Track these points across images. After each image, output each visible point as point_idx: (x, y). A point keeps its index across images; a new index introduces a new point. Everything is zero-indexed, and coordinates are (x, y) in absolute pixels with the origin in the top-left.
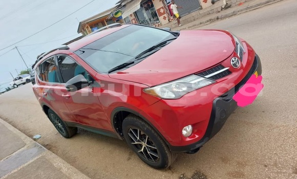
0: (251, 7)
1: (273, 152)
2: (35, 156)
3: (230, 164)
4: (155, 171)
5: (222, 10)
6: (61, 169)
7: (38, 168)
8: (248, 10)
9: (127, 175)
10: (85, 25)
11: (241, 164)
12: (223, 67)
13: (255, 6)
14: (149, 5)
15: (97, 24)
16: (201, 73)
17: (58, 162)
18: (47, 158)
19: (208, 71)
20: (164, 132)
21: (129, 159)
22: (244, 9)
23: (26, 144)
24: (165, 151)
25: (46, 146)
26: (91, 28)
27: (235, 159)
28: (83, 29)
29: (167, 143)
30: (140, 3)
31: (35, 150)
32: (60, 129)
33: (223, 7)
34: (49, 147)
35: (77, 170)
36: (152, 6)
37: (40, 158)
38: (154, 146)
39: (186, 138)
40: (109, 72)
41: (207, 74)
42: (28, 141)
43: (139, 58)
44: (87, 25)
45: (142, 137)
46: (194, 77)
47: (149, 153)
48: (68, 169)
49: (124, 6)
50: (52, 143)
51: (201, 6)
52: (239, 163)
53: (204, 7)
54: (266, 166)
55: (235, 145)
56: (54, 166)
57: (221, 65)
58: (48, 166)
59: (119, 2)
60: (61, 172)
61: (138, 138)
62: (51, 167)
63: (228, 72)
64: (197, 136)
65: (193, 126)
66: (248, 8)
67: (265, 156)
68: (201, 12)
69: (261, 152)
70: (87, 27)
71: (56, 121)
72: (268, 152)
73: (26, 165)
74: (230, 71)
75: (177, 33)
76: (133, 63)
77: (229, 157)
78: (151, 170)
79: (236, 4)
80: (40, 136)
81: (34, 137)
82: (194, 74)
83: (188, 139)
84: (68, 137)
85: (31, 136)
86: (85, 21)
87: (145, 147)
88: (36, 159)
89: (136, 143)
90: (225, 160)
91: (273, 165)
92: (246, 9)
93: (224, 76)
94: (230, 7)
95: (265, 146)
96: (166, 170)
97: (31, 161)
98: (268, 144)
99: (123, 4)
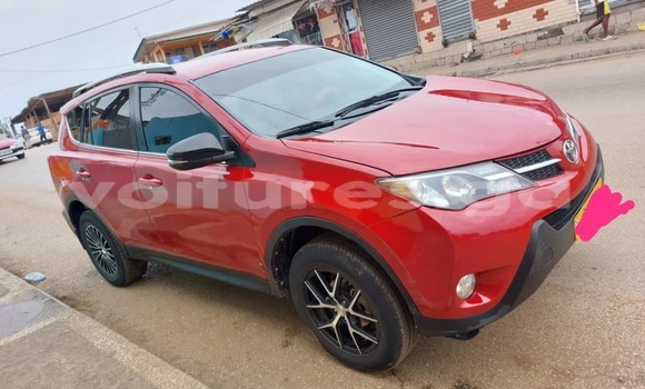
0: (526, 64)
1: (631, 353)
2: (36, 319)
3: (536, 372)
4: (357, 374)
5: (462, 61)
6: (114, 353)
7: (50, 346)
8: (519, 69)
9: (286, 379)
10: (153, 46)
11: (563, 373)
12: (549, 157)
13: (534, 64)
14: (308, 27)
15: (183, 49)
16: (509, 161)
17: (103, 338)
18: (71, 325)
19: (521, 159)
20: (413, 282)
21: (286, 344)
22: (510, 67)
23: (8, 291)
24: (399, 328)
25: (63, 299)
26: (168, 54)
27: (547, 361)
28: (148, 54)
29: (413, 311)
30: (291, 18)
31: (38, 306)
32: (105, 264)
33: (466, 56)
34: (71, 301)
35: (159, 360)
36: (317, 29)
37: (51, 325)
38: (372, 316)
39: (462, 301)
40: (279, 137)
41: (518, 166)
42: (14, 283)
43: (345, 116)
44: (158, 48)
45: (344, 293)
46: (492, 167)
47: (351, 330)
48: (135, 355)
49: (255, 18)
50: (78, 295)
51: (420, 47)
52: (556, 371)
53: (424, 50)
54: (620, 381)
55: (542, 332)
56: (92, 346)
57: (545, 151)
58: (77, 344)
59: (243, 9)
60: (116, 360)
61: (332, 295)
62: (87, 347)
63: (558, 170)
64: (486, 300)
65: (478, 275)
66: (519, 65)
67: (614, 360)
68: (419, 59)
69: (604, 351)
70: (159, 52)
71: (97, 244)
72: (618, 353)
73: (14, 338)
74: (562, 166)
75: (417, 80)
76: (331, 124)
77: (532, 357)
78: (347, 372)
79: (493, 54)
80: (44, 276)
81: (27, 277)
82: (494, 161)
83: (466, 305)
84: (120, 283)
85: (19, 274)
86: (155, 38)
87: (342, 318)
88: (41, 325)
89: (322, 305)
90: (523, 362)
91: (636, 381)
92: (515, 66)
93: (549, 176)
94: (479, 57)
95: (610, 339)
96: (384, 376)
97: (27, 331)
98: (616, 336)
99: (252, 14)
